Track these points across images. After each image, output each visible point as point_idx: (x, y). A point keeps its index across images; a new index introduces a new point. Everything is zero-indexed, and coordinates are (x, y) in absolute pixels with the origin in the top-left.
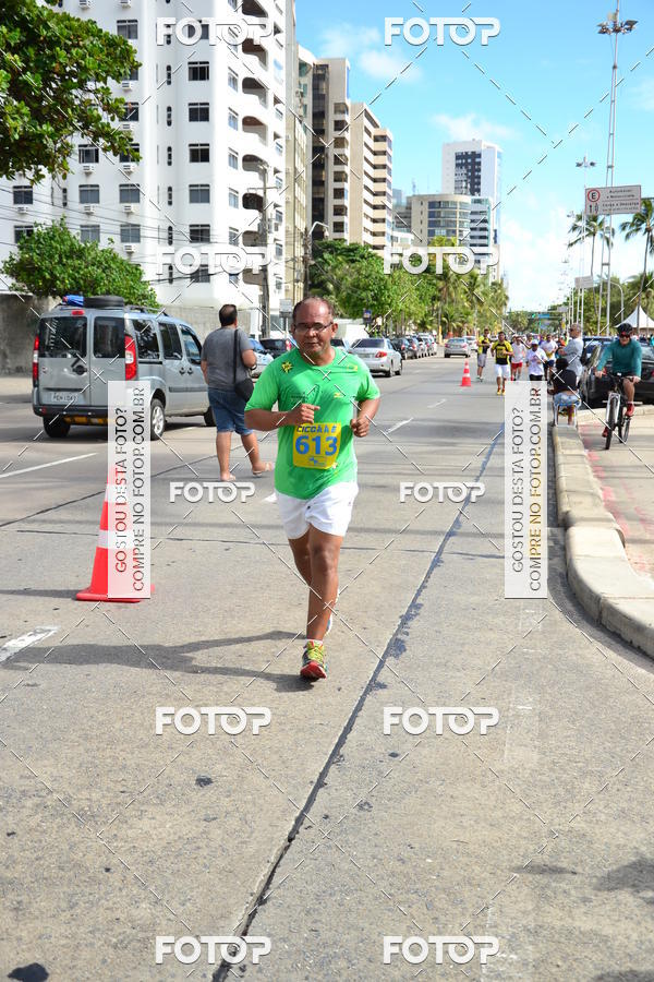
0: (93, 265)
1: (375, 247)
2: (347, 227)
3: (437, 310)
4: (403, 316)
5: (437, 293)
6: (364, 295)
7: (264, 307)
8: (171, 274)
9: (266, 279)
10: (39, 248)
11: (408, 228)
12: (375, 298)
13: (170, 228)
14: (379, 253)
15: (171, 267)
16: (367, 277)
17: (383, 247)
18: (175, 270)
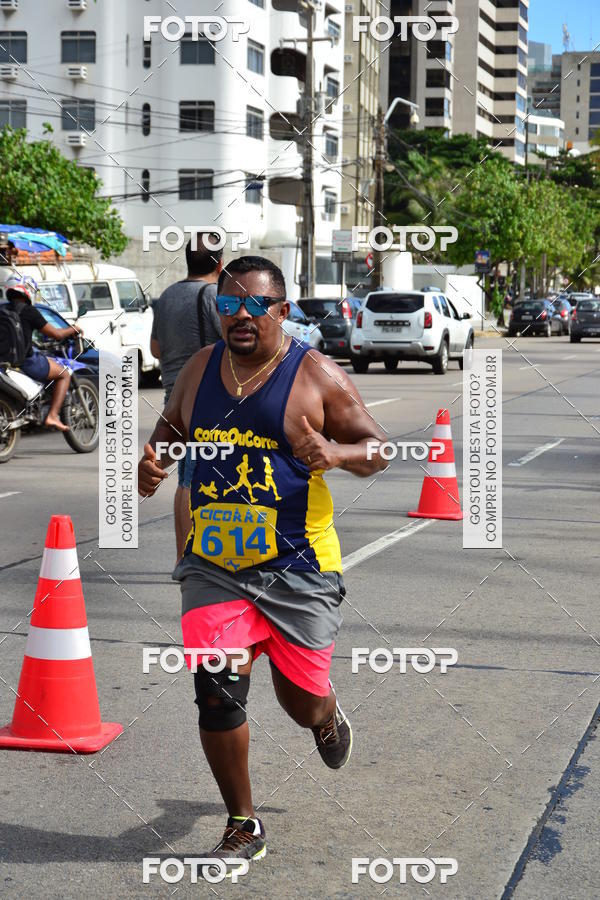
0: (17, 168)
1: (495, 142)
2: (449, 108)
4: (544, 261)
7: (305, 243)
8: (146, 185)
9: (309, 195)
11: (556, 109)
12: (497, 229)
13: (147, 107)
14: (505, 152)
15: (146, 174)
16: (483, 194)
17: (511, 142)
18: (152, 179)
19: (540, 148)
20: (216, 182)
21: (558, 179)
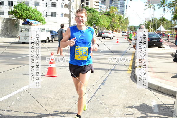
0: (31, 12)
1: (96, 9)
2: (90, 4)
3: (111, 25)
4: (103, 26)
5: (111, 21)
6: (94, 21)
7: (69, 23)
8: (46, 14)
9: (70, 16)
10: (18, 8)
11: (105, 4)
12: (96, 21)
13: (47, 3)
15: (46, 13)
16: (94, 16)
17: (98, 9)
18: (47, 14)
19: (102, 10)
20: (56, 14)
21: (105, 14)
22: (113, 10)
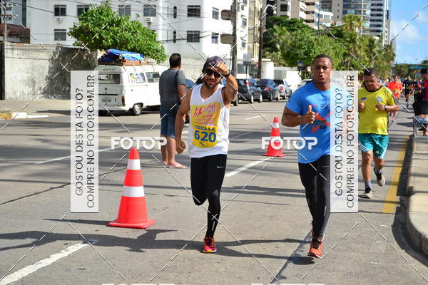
0: (126, 30)
1: (307, 21)
2: (290, 8)
3: (347, 62)
5: (347, 52)
6: (298, 52)
7: (233, 58)
8: (175, 37)
9: (235, 40)
10: (92, 20)
11: (330, 9)
12: (306, 54)
13: (175, 8)
14: (310, 25)
15: (175, 33)
16: (300, 40)
17: (313, 21)
18: (177, 34)
19: (324, 23)
20: (201, 35)
21: (329, 35)
22: (352, 23)
